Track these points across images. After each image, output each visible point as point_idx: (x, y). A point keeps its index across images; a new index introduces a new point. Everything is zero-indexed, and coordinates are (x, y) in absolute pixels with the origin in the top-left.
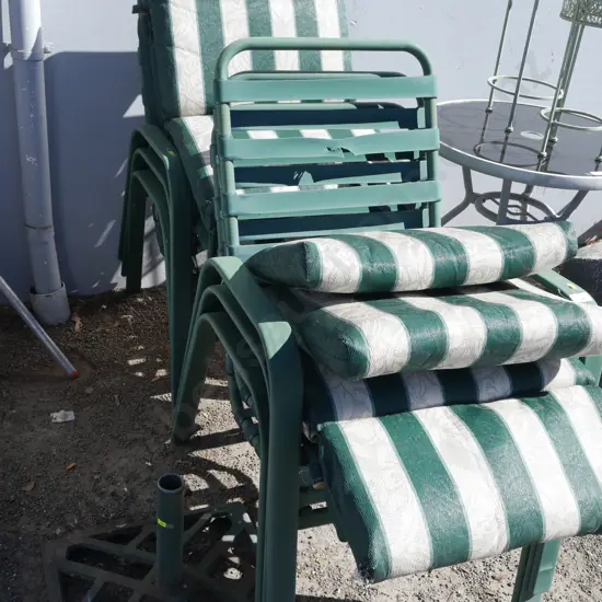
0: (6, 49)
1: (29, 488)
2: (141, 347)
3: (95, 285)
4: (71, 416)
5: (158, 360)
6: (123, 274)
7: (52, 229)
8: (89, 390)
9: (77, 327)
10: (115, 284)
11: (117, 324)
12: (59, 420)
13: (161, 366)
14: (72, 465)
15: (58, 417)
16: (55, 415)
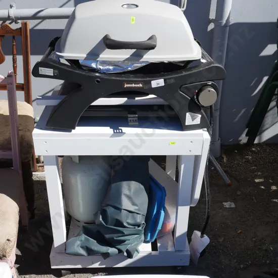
0: (210, 21)
1: (221, 240)
2: (259, 173)
3: (231, 140)
4: (233, 205)
5: (270, 181)
6: (246, 135)
7: (219, 111)
8: (239, 193)
9: (225, 160)
10: (241, 140)
11: (244, 160)
12: (227, 206)
13: (273, 184)
14: (240, 231)
15: (227, 205)
16: (225, 204)
